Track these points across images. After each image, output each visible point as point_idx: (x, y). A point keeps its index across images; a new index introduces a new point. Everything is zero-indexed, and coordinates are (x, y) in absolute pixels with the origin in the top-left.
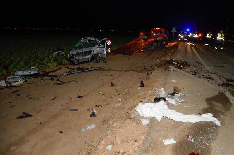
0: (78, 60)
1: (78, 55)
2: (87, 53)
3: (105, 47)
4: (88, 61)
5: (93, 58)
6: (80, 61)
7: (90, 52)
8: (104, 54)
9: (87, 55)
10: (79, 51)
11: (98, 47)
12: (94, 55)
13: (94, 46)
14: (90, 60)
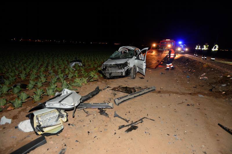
0: (110, 74)
1: (111, 67)
2: (121, 66)
3: (144, 60)
4: (121, 77)
5: (128, 73)
6: (113, 75)
7: (126, 64)
8: (143, 70)
9: (121, 69)
10: (113, 63)
11: (136, 59)
12: (129, 69)
13: (131, 58)
14: (124, 74)
